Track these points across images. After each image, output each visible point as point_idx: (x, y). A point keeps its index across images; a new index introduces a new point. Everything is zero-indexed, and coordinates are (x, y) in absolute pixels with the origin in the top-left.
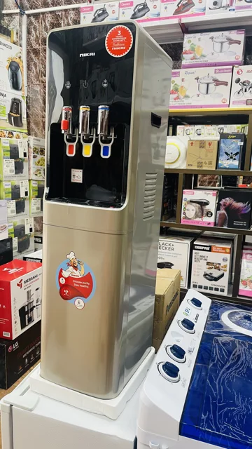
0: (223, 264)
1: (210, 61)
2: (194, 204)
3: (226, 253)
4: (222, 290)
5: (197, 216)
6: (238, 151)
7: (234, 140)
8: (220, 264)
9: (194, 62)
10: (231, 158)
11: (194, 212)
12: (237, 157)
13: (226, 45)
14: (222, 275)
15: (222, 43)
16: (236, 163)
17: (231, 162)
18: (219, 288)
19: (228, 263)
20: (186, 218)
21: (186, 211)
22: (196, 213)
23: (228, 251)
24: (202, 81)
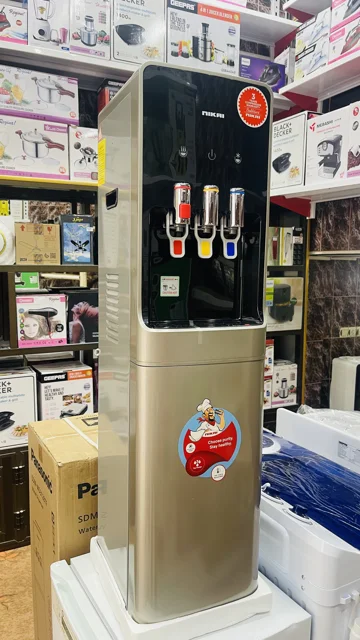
1: (35, 112)
2: (36, 316)
5: (41, 332)
9: (11, 107)
11: (37, 327)
13: (55, 93)
15: (50, 90)
20: (25, 338)
21: (24, 329)
22: (40, 329)
24: (28, 138)
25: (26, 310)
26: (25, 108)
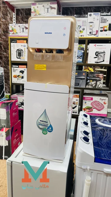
0: (76, 102)
3: (77, 97)
4: (76, 113)
6: (82, 55)
7: (80, 51)
8: (75, 102)
10: (79, 58)
12: (81, 57)
14: (76, 107)
16: (81, 60)
17: (79, 59)
18: (75, 112)
19: (78, 101)
23: (78, 96)
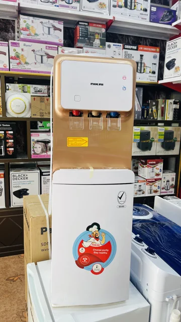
1: (42, 39)
2: (40, 143)
5: (43, 151)
9: (30, 38)
11: (41, 148)
13: (52, 30)
15: (49, 28)
20: (35, 153)
21: (35, 149)
22: (42, 149)
24: (37, 53)
25: (36, 140)
26: (36, 38)
